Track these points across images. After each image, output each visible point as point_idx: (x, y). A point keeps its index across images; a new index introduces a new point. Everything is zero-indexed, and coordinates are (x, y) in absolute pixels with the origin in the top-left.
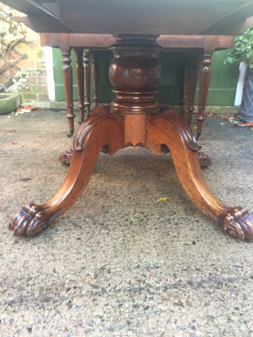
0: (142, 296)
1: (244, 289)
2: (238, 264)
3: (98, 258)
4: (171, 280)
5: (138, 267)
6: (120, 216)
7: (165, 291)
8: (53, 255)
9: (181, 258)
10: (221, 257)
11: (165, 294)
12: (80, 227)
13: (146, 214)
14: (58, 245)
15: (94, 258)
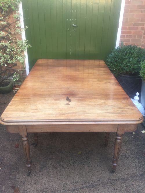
0: (75, 191)
1: (99, 188)
2: (99, 179)
3: (63, 180)
4: (82, 186)
5: (74, 182)
6: (67, 162)
7: (80, 190)
8: (51, 180)
9: (84, 178)
10: (95, 177)
11: (80, 191)
12: (56, 168)
13: (75, 160)
14: (51, 176)
15: (62, 180)
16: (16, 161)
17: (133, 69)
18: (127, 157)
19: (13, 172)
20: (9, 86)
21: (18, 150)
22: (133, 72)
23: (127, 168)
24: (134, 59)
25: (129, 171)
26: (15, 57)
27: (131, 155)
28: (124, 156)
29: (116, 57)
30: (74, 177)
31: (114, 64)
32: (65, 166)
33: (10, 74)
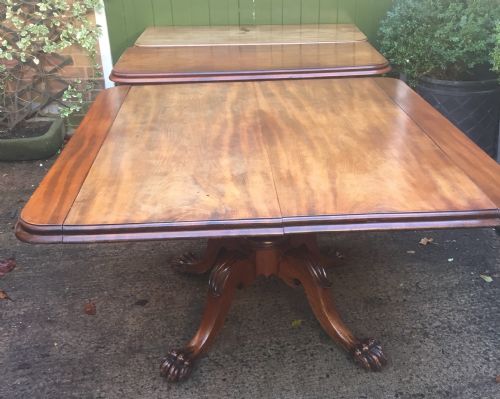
6: (257, 349)
10: (349, 389)
12: (222, 366)
13: (282, 345)
14: (208, 388)
16: (91, 351)
17: (472, 55)
18: (455, 332)
19: (83, 380)
20: (49, 134)
21: (92, 321)
22: (472, 65)
23: (456, 362)
24: (475, 20)
25: (464, 369)
26: (65, 31)
27: (470, 323)
28: (444, 328)
29: (410, 19)
30: (283, 389)
31: (406, 44)
32: (251, 361)
33: (51, 93)
